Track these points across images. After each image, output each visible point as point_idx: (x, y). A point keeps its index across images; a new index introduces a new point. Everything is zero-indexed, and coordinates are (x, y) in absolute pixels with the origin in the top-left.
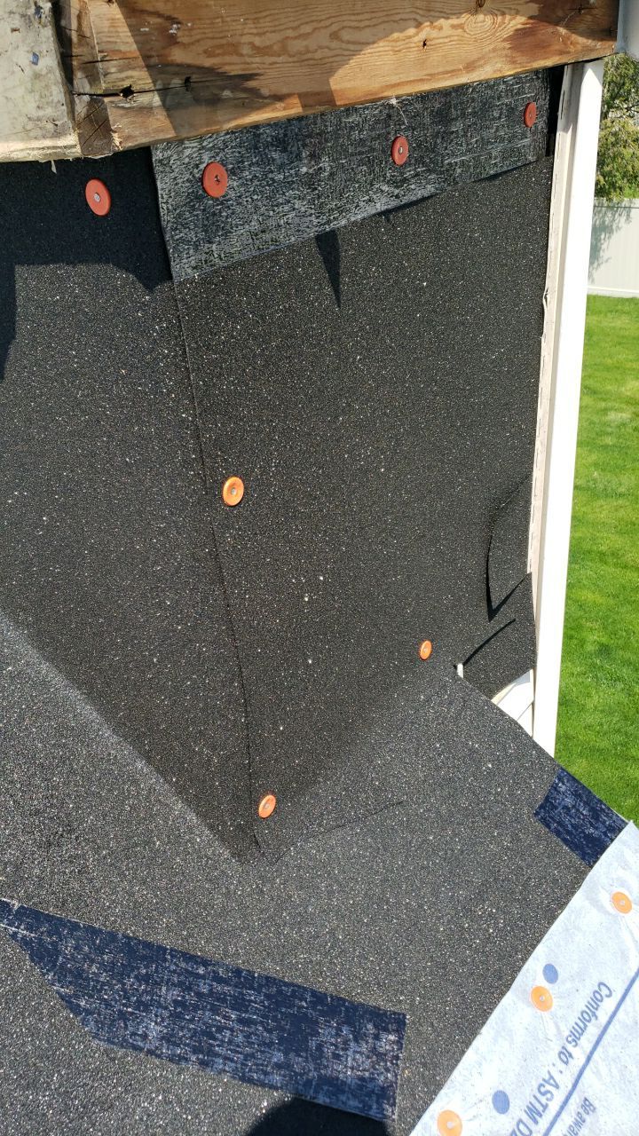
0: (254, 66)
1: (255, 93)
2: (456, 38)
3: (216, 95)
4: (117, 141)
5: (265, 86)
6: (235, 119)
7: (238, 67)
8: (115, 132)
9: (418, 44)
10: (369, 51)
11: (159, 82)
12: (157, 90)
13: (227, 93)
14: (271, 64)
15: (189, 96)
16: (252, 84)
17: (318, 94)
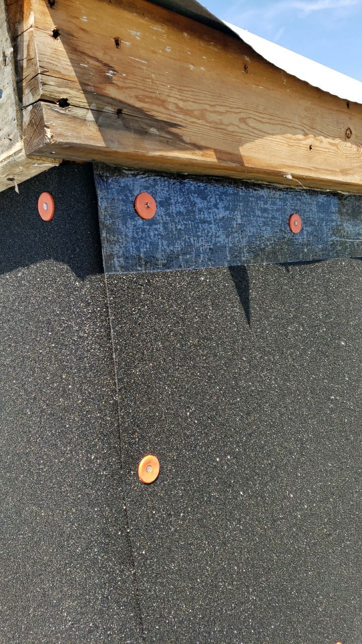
0: (179, 119)
1: (178, 138)
2: (332, 151)
3: (144, 129)
4: (49, 135)
5: (188, 134)
6: (160, 150)
7: (164, 116)
8: (48, 127)
9: (306, 146)
10: (270, 138)
11: (93, 104)
12: (91, 110)
13: (153, 130)
14: (191, 122)
15: (120, 122)
16: (174, 130)
17: (230, 154)
